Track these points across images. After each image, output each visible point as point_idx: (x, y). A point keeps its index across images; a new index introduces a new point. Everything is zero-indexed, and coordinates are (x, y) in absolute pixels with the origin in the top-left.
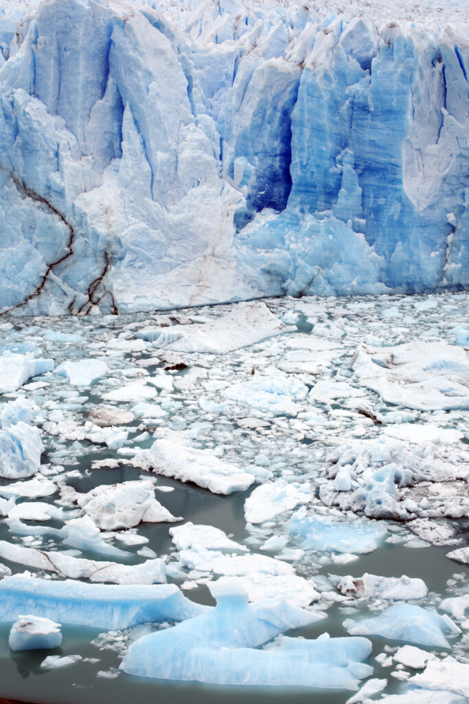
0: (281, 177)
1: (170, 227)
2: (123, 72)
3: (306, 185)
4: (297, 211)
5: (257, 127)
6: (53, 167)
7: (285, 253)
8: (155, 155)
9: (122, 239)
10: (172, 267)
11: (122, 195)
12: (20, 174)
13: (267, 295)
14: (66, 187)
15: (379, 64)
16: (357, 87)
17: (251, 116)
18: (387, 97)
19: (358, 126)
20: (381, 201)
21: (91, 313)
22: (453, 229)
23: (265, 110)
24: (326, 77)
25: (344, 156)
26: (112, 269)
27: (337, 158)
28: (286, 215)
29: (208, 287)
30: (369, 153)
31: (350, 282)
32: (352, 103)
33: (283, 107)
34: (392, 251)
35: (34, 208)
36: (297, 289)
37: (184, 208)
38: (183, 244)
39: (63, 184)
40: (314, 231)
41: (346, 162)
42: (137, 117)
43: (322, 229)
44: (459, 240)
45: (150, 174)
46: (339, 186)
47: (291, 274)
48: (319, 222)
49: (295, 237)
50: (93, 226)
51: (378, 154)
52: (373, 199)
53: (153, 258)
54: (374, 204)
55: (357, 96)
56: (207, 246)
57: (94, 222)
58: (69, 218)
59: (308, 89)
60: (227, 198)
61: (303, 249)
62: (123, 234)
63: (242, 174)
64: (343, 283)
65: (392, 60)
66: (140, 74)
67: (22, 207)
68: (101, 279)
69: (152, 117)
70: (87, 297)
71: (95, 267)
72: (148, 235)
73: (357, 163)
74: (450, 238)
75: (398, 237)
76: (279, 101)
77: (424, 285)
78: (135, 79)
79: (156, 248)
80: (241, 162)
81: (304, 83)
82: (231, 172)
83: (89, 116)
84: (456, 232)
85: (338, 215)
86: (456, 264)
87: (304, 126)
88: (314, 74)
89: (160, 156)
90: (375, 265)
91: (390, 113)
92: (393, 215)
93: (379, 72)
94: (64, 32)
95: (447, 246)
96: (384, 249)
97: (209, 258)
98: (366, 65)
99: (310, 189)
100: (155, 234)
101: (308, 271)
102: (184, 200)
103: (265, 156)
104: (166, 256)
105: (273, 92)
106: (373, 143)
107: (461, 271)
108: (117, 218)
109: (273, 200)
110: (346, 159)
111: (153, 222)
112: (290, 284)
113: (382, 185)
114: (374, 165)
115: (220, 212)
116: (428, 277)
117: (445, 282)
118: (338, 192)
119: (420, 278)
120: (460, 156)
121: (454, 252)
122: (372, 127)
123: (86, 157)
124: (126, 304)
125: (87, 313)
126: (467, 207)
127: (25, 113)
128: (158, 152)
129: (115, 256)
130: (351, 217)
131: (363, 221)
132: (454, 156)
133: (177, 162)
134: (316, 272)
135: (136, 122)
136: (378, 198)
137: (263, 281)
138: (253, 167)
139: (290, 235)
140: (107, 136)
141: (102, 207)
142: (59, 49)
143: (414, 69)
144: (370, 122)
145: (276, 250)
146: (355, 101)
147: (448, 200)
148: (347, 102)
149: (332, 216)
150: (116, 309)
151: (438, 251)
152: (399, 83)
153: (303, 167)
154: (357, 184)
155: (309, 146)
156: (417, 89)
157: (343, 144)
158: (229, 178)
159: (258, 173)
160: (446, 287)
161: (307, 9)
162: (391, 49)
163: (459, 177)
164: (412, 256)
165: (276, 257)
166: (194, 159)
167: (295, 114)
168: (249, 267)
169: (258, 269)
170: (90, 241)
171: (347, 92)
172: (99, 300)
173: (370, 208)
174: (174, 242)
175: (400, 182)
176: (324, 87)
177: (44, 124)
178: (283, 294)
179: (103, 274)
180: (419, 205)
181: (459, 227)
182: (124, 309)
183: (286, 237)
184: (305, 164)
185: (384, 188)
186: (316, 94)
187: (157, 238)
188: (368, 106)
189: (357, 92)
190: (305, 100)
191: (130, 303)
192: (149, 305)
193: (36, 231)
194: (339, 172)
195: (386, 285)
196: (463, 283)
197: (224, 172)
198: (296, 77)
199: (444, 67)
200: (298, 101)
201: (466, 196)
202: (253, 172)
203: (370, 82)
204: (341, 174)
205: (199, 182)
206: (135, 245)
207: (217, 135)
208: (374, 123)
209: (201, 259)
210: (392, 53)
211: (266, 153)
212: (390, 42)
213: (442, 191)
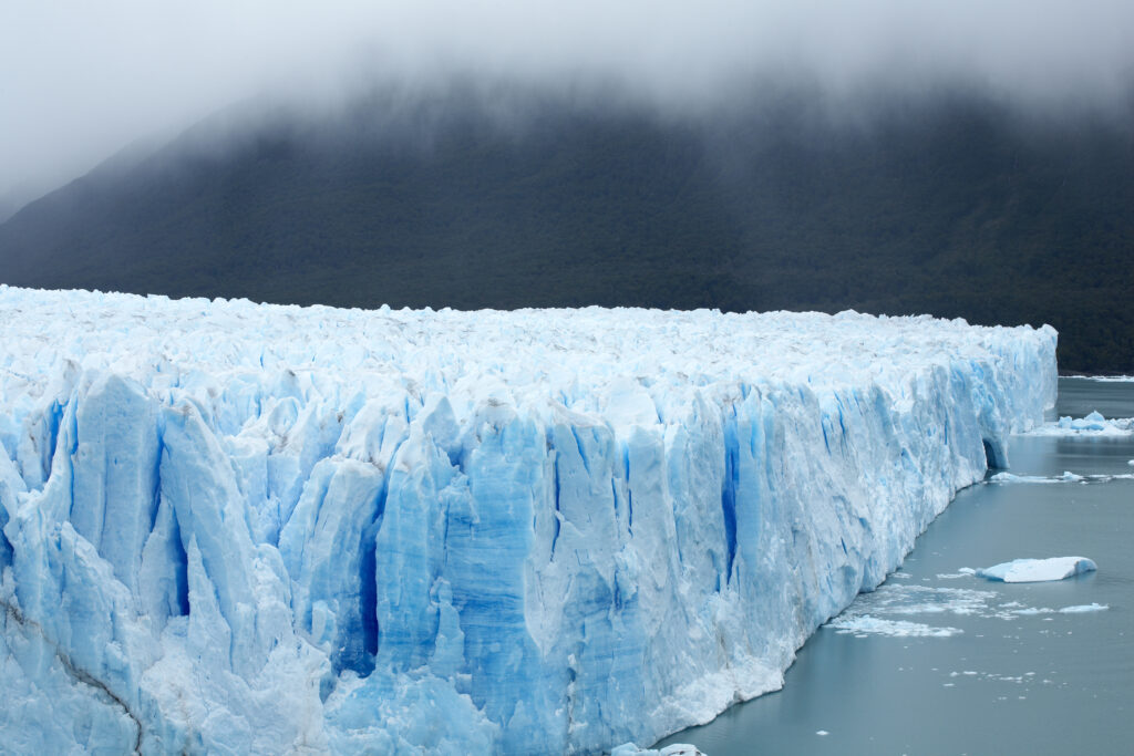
0: (361, 625)
1: (255, 708)
2: (188, 490)
3: (400, 634)
4: (389, 670)
5: (337, 557)
6: (107, 635)
7: (382, 731)
8: (235, 609)
9: (203, 733)
11: (195, 669)
12: (69, 649)
14: (132, 663)
15: (483, 458)
16: (450, 491)
17: (331, 542)
18: (500, 503)
19: (454, 545)
20: (495, 647)
22: (573, 675)
23: (344, 533)
24: (425, 482)
25: (438, 589)
27: (431, 593)
28: (377, 678)
30: (472, 582)
32: (447, 514)
33: (363, 527)
34: (512, 714)
35: (89, 698)
37: (269, 680)
38: (270, 733)
39: (125, 660)
40: (412, 698)
41: (443, 598)
42: (208, 555)
43: (421, 694)
44: (582, 690)
45: (229, 634)
46: (436, 631)
48: (416, 684)
49: (392, 708)
50: (166, 717)
51: (487, 582)
52: (481, 646)
54: (482, 652)
55: (452, 504)
56: (296, 732)
57: (167, 711)
58: (135, 709)
59: (401, 499)
60: (307, 661)
61: (403, 724)
62: (203, 726)
63: (324, 625)
65: (503, 452)
66: (213, 492)
67: (75, 697)
69: (231, 553)
72: (230, 724)
73: (456, 596)
74: (572, 688)
75: (517, 695)
76: (358, 518)
78: (206, 501)
79: (240, 742)
80: (320, 608)
81: (394, 491)
82: (309, 623)
83: (141, 557)
84: (577, 679)
85: (438, 672)
86: (582, 722)
87: (396, 551)
88: (411, 478)
89: (243, 609)
90: (488, 736)
91: (503, 525)
92: (513, 665)
93: (484, 468)
94: (116, 436)
95: (569, 699)
96: (500, 713)
97: (300, 748)
98: (458, 458)
99: (405, 639)
100: (239, 722)
102: (268, 670)
103: (344, 598)
105: (354, 507)
106: (479, 569)
107: (587, 730)
108: (192, 703)
109: (351, 658)
110: (442, 593)
111: (235, 705)
113: (495, 625)
114: (481, 598)
115: (304, 681)
116: (555, 745)
118: (435, 640)
119: (546, 747)
120: (581, 575)
121: (578, 707)
122: (477, 546)
123: (143, 618)
126: (587, 643)
127: (77, 558)
128: (239, 604)
130: (452, 672)
131: (468, 677)
132: (573, 576)
133: (256, 617)
135: (205, 562)
136: (490, 643)
138: (334, 614)
139: (384, 705)
140: (163, 585)
141: (173, 688)
142: (107, 461)
143: (536, 463)
144: (474, 539)
145: (371, 728)
146: (451, 511)
147: (568, 636)
148: (442, 516)
149: (430, 674)
151: (561, 707)
152: (515, 483)
153: (394, 608)
154: (458, 625)
155: (401, 579)
156: (540, 489)
157: (436, 573)
158: (305, 632)
159: (339, 623)
162: (499, 437)
163: (578, 604)
164: (537, 718)
165: (372, 739)
166: (272, 609)
167: (382, 536)
170: (165, 740)
171: (441, 499)
173: (477, 659)
174: (260, 731)
175: (521, 618)
176: (423, 496)
177: (100, 572)
180: (543, 649)
181: (580, 673)
183: (381, 708)
184: (397, 604)
186: (413, 506)
187: (241, 727)
188: (469, 517)
189: (452, 497)
193: (93, 732)
194: (435, 611)
196: (590, 747)
197: (298, 625)
198: (378, 483)
199: (558, 455)
200: (386, 517)
201: (587, 629)
202: (335, 621)
203: (468, 484)
204: (438, 614)
205: (276, 642)
206: (218, 740)
207: (286, 572)
208: (479, 540)
209: (291, 751)
210: (501, 442)
211: (345, 592)
212: (498, 426)
213: (563, 625)
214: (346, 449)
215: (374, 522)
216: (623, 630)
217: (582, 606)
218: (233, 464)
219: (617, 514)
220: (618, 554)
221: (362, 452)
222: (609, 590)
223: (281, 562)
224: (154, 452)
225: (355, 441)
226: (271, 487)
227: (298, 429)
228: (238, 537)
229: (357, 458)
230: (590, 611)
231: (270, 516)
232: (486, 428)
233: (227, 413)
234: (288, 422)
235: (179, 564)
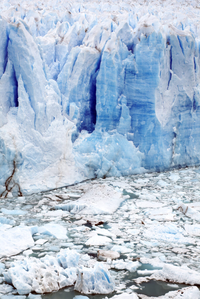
0: (90, 112)
1: (44, 144)
2: (18, 57)
3: (105, 116)
4: (100, 131)
5: (80, 85)
7: (97, 154)
8: (37, 105)
9: (22, 153)
10: (45, 167)
11: (20, 128)
13: (88, 179)
15: (141, 47)
16: (127, 60)
17: (78, 79)
18: (146, 66)
19: (128, 82)
20: (143, 123)
21: (8, 196)
22: (175, 135)
23: (83, 76)
24: (116, 56)
25: (121, 99)
26: (18, 170)
27: (118, 100)
28: (95, 133)
29: (63, 177)
30: (135, 97)
31: (128, 168)
32: (126, 69)
33: (91, 74)
34: (149, 149)
36: (103, 174)
37: (50, 133)
40: (109, 142)
41: (123, 103)
42: (26, 83)
43: (113, 140)
44: (179, 141)
45: (34, 115)
46: (120, 116)
47: (99, 166)
48: (111, 136)
49: (101, 145)
50: (7, 147)
51: (141, 97)
52: (138, 122)
53: (36, 162)
54: (138, 124)
55: (128, 66)
56: (61, 154)
57: (8, 144)
59: (106, 63)
60: (67, 126)
61: (105, 152)
62: (22, 150)
63: (74, 112)
64: (125, 169)
65: (148, 45)
66: (28, 58)
68: (12, 176)
69: (35, 83)
70: (5, 187)
71: (9, 170)
72: (34, 150)
73: (128, 102)
74: (174, 140)
75: (152, 142)
76: (89, 70)
77: (164, 167)
78: (26, 62)
79: (38, 157)
80: (73, 105)
81: (104, 60)
82: (68, 111)
84: (177, 136)
85: (120, 132)
86: (178, 154)
87: (104, 84)
88: (110, 55)
89: (40, 105)
90: (139, 158)
91: (148, 75)
92: (150, 130)
93: (141, 52)
95: (173, 144)
96: (144, 149)
97: (62, 160)
98: (131, 48)
99: (108, 118)
100: (37, 149)
101: (108, 164)
102: (50, 129)
103: (83, 101)
104: (42, 161)
105: (87, 66)
106: (138, 92)
107: (180, 157)
108: (18, 141)
109: (85, 125)
110: (123, 101)
111: (36, 142)
112: (99, 172)
113: (143, 114)
114: (138, 103)
115: (65, 134)
116: (167, 162)
117: (173, 164)
118: (119, 119)
119: (163, 163)
120: (179, 95)
121: (177, 148)
122: (137, 83)
124: (26, 190)
125: (6, 197)
126: (181, 123)
128: (38, 103)
129: (19, 163)
130: (126, 132)
131: (132, 134)
132: (176, 96)
133: (46, 108)
134: (112, 164)
135: (25, 86)
136: (141, 121)
137: (86, 170)
138: (78, 108)
139: (98, 144)
140: (8, 94)
141: (11, 135)
143: (162, 50)
144: (136, 80)
145: (92, 153)
146: (127, 68)
147: (173, 120)
148: (124, 70)
149: (117, 133)
150: (21, 193)
151: (170, 148)
152: (153, 58)
153: (103, 106)
154: (129, 114)
155: (106, 95)
156: (163, 61)
157: (120, 93)
158: (67, 114)
159: (81, 111)
160: (174, 167)
161: (70, 13)
162: (147, 39)
163: (178, 107)
164: (159, 151)
165: (92, 157)
166: (53, 105)
167: (99, 77)
168: (80, 164)
169: (84, 165)
170: (6, 156)
171: (123, 63)
172: (11, 188)
173: (136, 127)
174: (46, 153)
175: (154, 112)
176: (115, 62)
178: (96, 177)
179: (13, 174)
180: (163, 124)
181: (178, 134)
182: (25, 193)
183: (96, 146)
184: (104, 105)
185: (145, 116)
186: (111, 66)
187: (38, 151)
188: (134, 71)
189: (128, 63)
190: (105, 69)
191: (28, 189)
192: (37, 190)
194: (120, 108)
195: (145, 169)
196: (181, 164)
197: (64, 112)
198: (98, 56)
199: (171, 47)
200: (101, 70)
201: (182, 117)
202: (79, 111)
203: (135, 58)
204: (121, 109)
205: (54, 118)
206: (28, 156)
207: (59, 91)
208: (138, 80)
209: (59, 161)
210: (148, 41)
211: (83, 99)
212: (147, 35)
213: (171, 115)
214: (86, 43)
215: (96, 72)
216: (196, 118)
217: (180, 108)
218: (39, 47)
219: (195, 72)
220: (195, 88)
221: (92, 44)
222: (191, 101)
223: (58, 87)
224: (5, 41)
225: (90, 40)
226: (56, 57)
227: (69, 34)
228: (38, 76)
229: (90, 47)
230: (183, 110)
231: (55, 68)
232: (142, 36)
233: (42, 28)
234: (65, 32)
235: (15, 87)
